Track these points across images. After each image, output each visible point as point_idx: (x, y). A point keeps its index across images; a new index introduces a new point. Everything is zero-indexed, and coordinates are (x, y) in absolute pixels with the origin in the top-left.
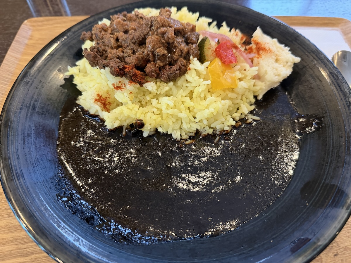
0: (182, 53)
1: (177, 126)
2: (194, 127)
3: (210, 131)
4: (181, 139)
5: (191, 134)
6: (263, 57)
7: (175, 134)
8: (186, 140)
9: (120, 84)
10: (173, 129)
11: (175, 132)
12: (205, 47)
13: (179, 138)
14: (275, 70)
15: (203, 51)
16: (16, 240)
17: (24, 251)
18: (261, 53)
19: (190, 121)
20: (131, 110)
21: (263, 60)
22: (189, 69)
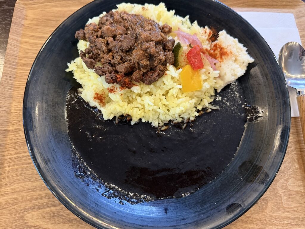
0: (161, 61)
1: (156, 117)
2: (169, 118)
3: (180, 120)
4: (159, 126)
5: (166, 122)
6: (225, 60)
7: (154, 123)
8: (162, 126)
9: (113, 88)
10: (153, 119)
11: (154, 121)
12: (179, 56)
13: (157, 126)
14: (233, 71)
15: (178, 59)
16: (48, 195)
17: (55, 203)
18: (223, 58)
19: (165, 114)
20: (122, 107)
21: (224, 63)
22: (166, 74)
